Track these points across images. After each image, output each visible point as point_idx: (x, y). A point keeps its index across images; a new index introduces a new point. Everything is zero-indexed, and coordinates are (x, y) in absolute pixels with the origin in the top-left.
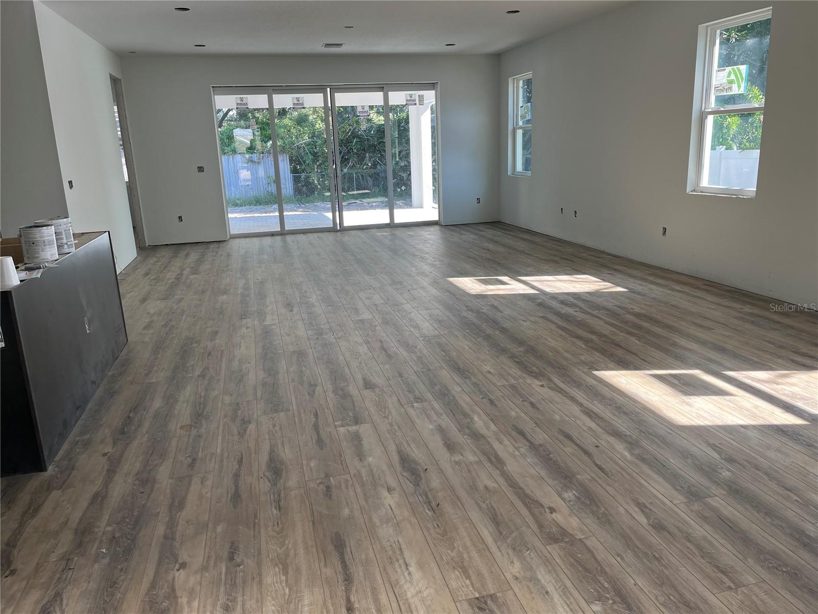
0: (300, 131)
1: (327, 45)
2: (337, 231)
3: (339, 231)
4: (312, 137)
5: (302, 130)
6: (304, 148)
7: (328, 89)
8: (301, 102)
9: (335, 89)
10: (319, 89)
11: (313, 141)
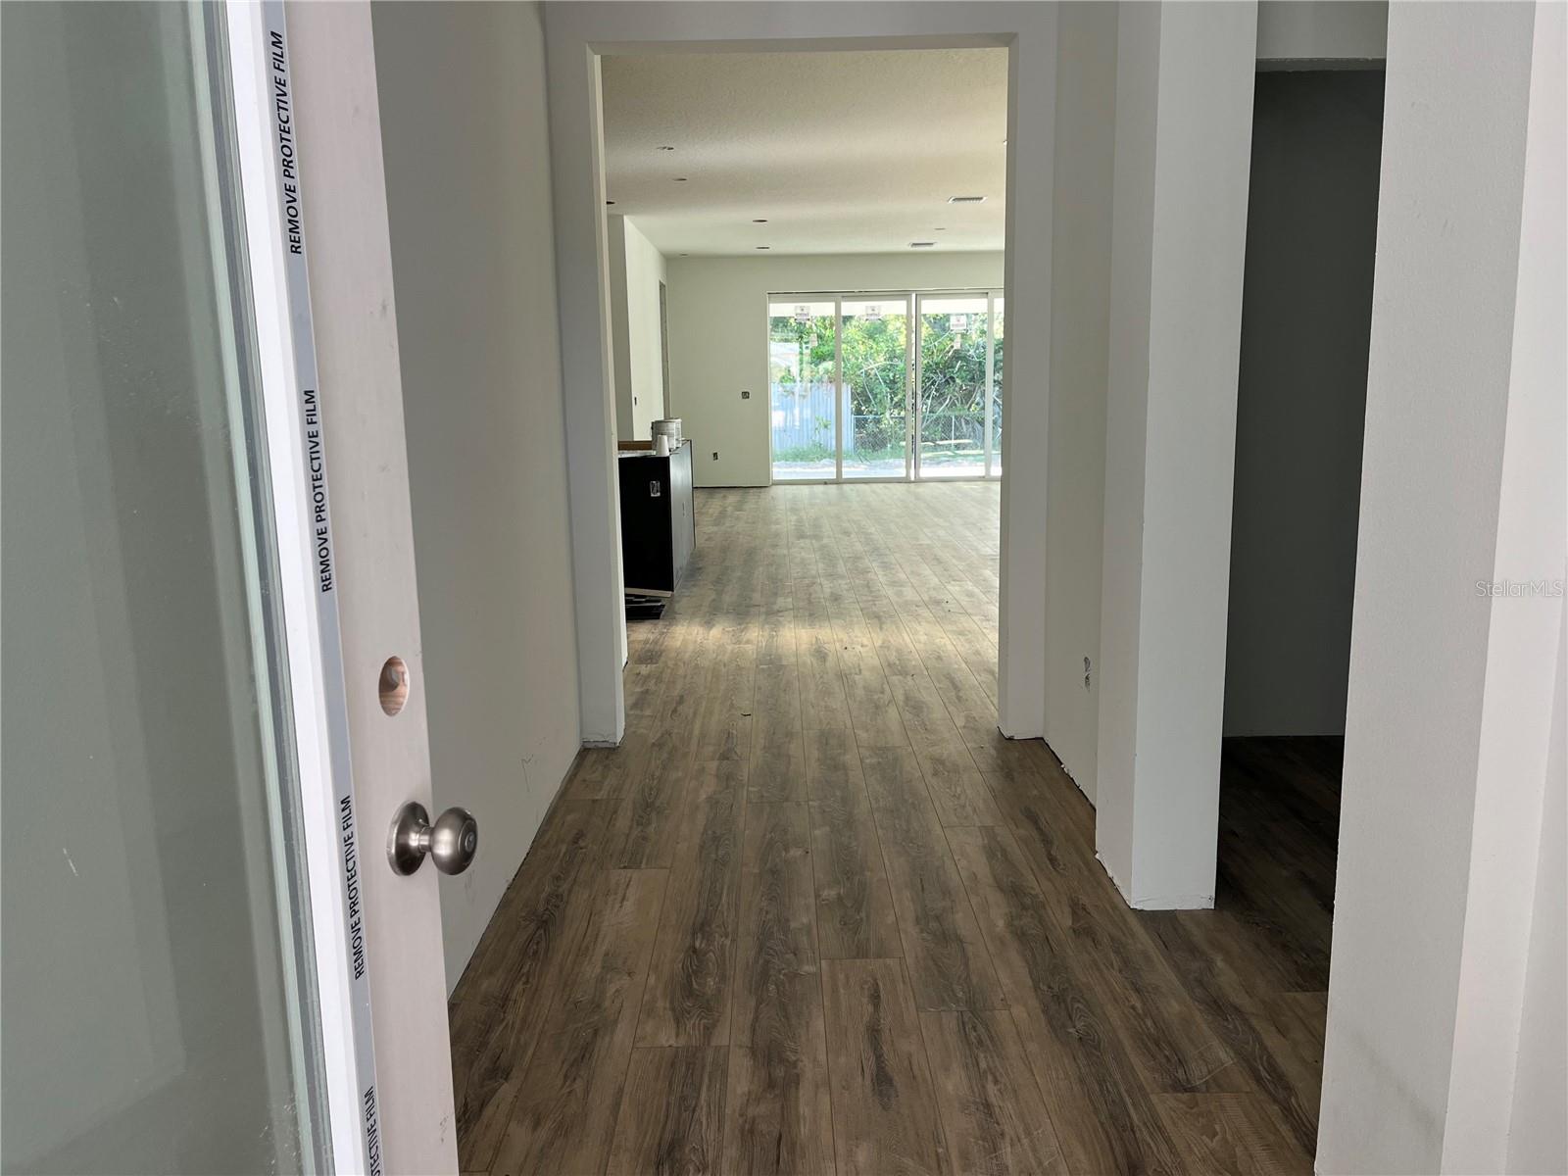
0: (872, 348)
1: (915, 245)
2: (911, 482)
3: (913, 482)
4: (891, 359)
5: (875, 346)
6: (876, 375)
7: (914, 296)
8: (876, 312)
9: (921, 295)
10: (903, 295)
11: (891, 365)
